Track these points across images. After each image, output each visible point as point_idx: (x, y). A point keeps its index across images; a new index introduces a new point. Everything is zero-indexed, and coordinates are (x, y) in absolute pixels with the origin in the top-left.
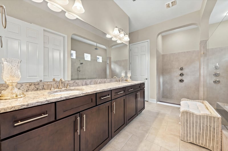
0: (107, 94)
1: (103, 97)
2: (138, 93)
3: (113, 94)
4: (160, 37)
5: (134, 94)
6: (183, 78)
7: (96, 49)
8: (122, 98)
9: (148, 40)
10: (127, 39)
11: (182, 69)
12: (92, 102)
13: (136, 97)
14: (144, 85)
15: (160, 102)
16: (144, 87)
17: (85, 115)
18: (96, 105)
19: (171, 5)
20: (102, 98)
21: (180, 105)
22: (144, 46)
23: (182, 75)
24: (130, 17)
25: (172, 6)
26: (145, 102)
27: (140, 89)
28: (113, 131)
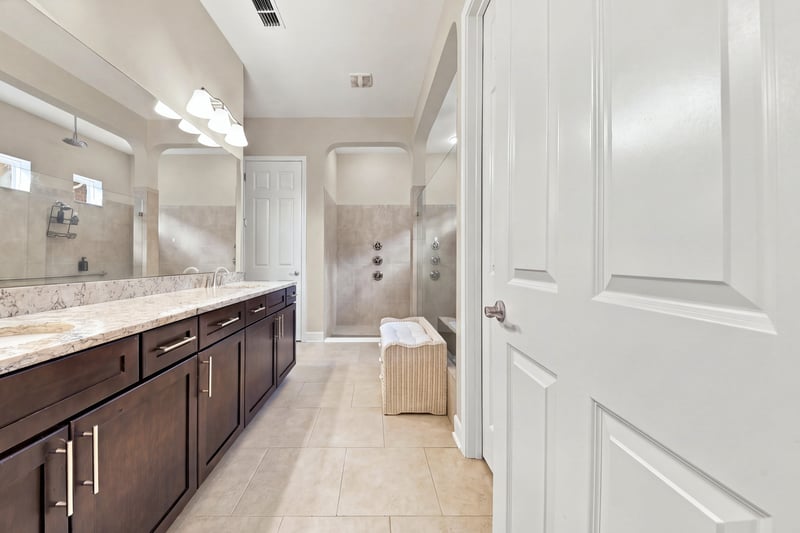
0: (180, 330)
1: (168, 343)
2: (281, 318)
3: (204, 329)
4: (332, 156)
5: (268, 321)
6: (381, 269)
7: (68, 141)
8: (234, 342)
9: (304, 158)
10: (237, 138)
11: (378, 247)
12: (123, 369)
13: (274, 330)
14: (294, 293)
15: (333, 336)
16: (295, 299)
17: (96, 428)
18: (142, 380)
19: (360, 81)
20: (167, 349)
21: (379, 336)
22: (288, 171)
23: (377, 261)
24: (247, 68)
25: (364, 85)
26: (297, 344)
27: (283, 304)
28: (204, 458)
